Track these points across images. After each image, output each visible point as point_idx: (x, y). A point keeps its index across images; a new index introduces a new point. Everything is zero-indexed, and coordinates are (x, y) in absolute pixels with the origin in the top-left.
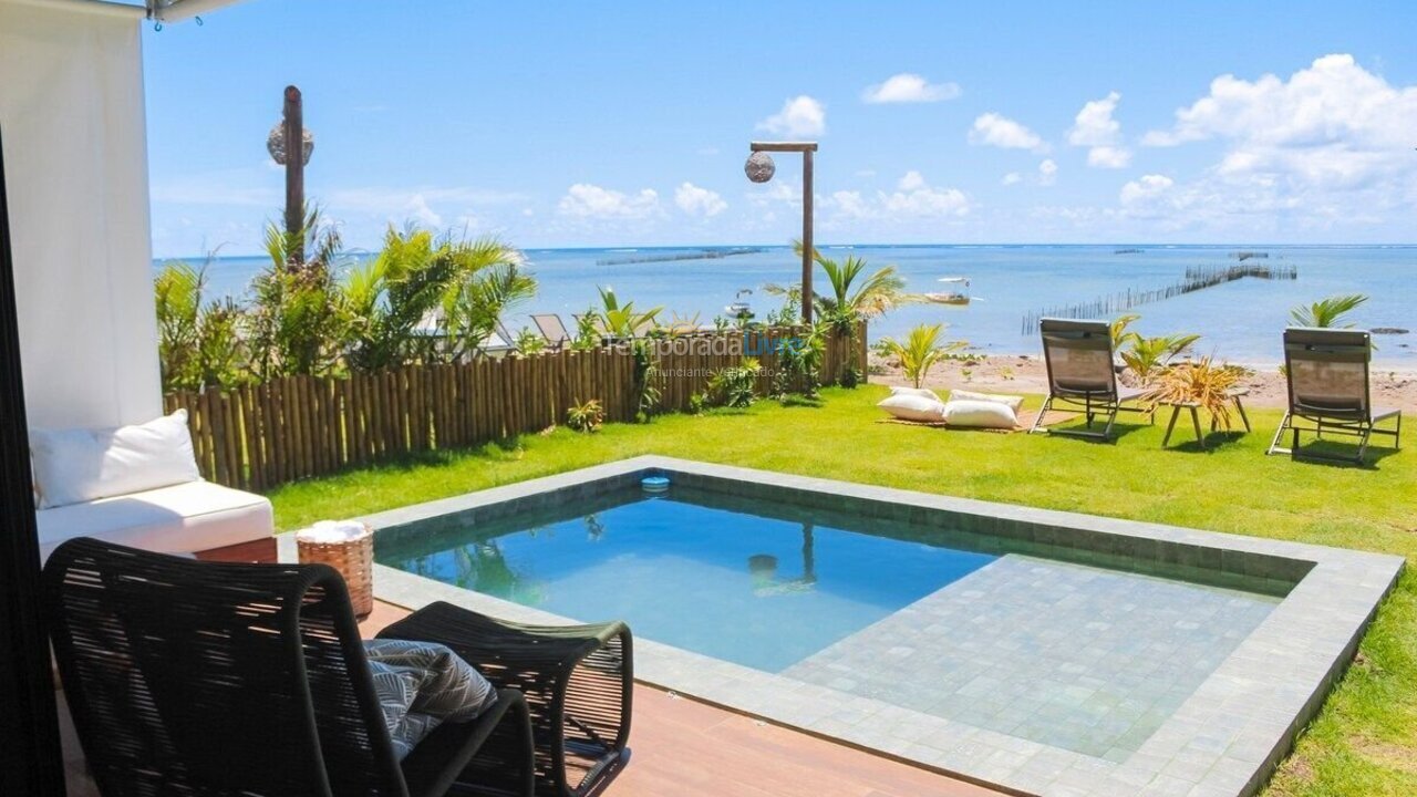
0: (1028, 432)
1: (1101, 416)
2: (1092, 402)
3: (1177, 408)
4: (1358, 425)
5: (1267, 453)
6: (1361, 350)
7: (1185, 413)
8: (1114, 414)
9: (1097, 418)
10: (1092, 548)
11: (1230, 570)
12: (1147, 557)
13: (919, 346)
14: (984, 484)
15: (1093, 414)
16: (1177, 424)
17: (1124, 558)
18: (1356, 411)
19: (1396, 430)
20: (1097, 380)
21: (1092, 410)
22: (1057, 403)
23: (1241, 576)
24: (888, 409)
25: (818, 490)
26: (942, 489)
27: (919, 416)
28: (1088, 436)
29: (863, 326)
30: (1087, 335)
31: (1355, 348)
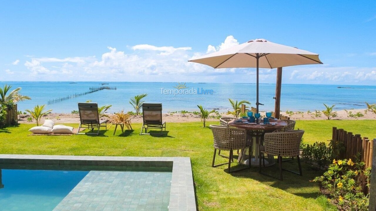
0: (76, 135)
1: (96, 129)
2: (93, 125)
3: (117, 125)
4: (160, 126)
5: (140, 135)
6: (160, 108)
7: (119, 126)
8: (99, 128)
9: (95, 129)
10: (115, 165)
11: (152, 166)
12: (130, 166)
13: (38, 112)
14: (73, 150)
15: (93, 128)
16: (117, 129)
17: (124, 167)
18: (159, 122)
19: (165, 126)
20: (94, 119)
21: (93, 127)
22: (83, 126)
23: (155, 167)
24: (32, 131)
25: (26, 158)
26: (63, 154)
27: (44, 132)
28: (93, 134)
29: (16, 106)
30: (91, 107)
31: (158, 107)
